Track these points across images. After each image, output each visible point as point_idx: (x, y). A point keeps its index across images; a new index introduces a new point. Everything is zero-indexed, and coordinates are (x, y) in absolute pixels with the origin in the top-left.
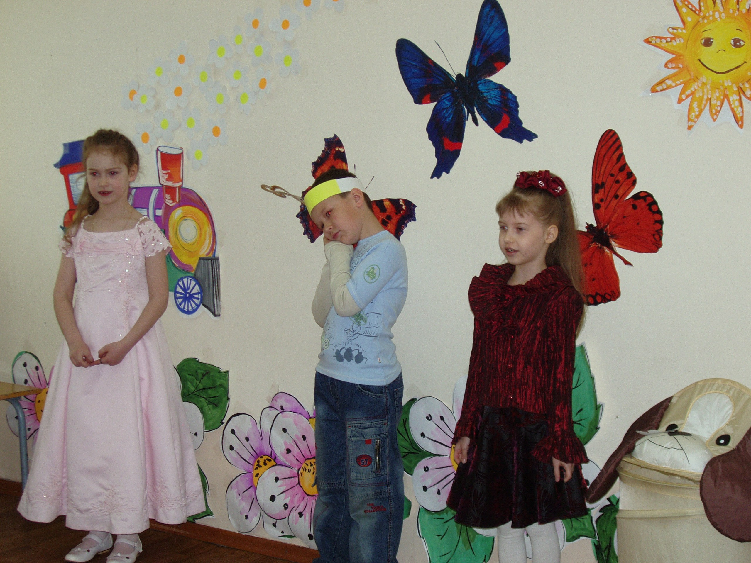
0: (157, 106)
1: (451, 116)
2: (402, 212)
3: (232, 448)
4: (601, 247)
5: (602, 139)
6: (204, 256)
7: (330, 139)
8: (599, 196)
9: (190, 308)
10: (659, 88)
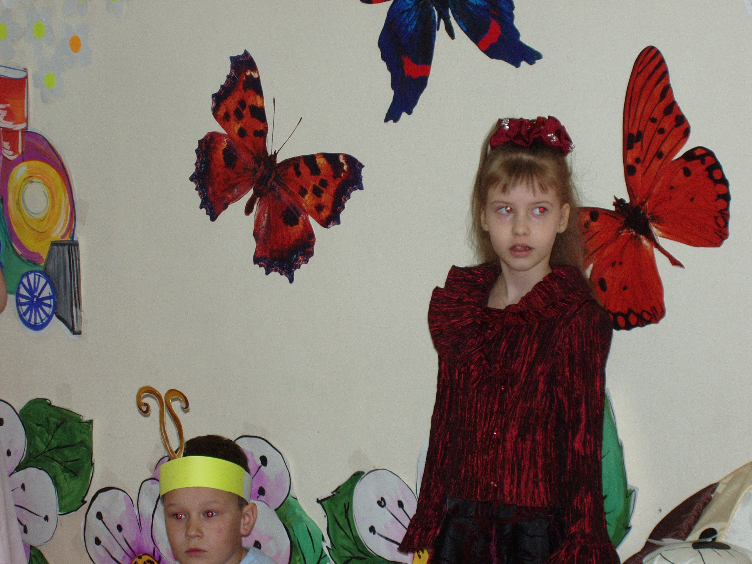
1: (415, 23)
2: (342, 175)
3: (98, 541)
4: (636, 236)
5: (639, 62)
6: (59, 239)
7: (238, 57)
8: (634, 153)
9: (38, 321)
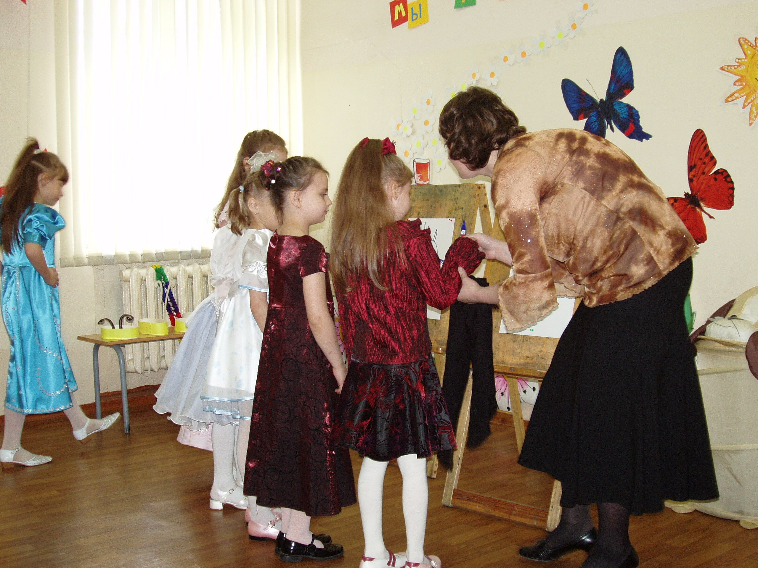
0: (413, 133)
4: (694, 208)
5: (694, 136)
10: (730, 99)
